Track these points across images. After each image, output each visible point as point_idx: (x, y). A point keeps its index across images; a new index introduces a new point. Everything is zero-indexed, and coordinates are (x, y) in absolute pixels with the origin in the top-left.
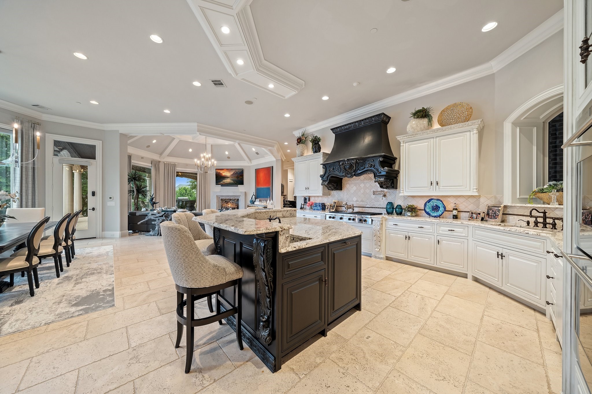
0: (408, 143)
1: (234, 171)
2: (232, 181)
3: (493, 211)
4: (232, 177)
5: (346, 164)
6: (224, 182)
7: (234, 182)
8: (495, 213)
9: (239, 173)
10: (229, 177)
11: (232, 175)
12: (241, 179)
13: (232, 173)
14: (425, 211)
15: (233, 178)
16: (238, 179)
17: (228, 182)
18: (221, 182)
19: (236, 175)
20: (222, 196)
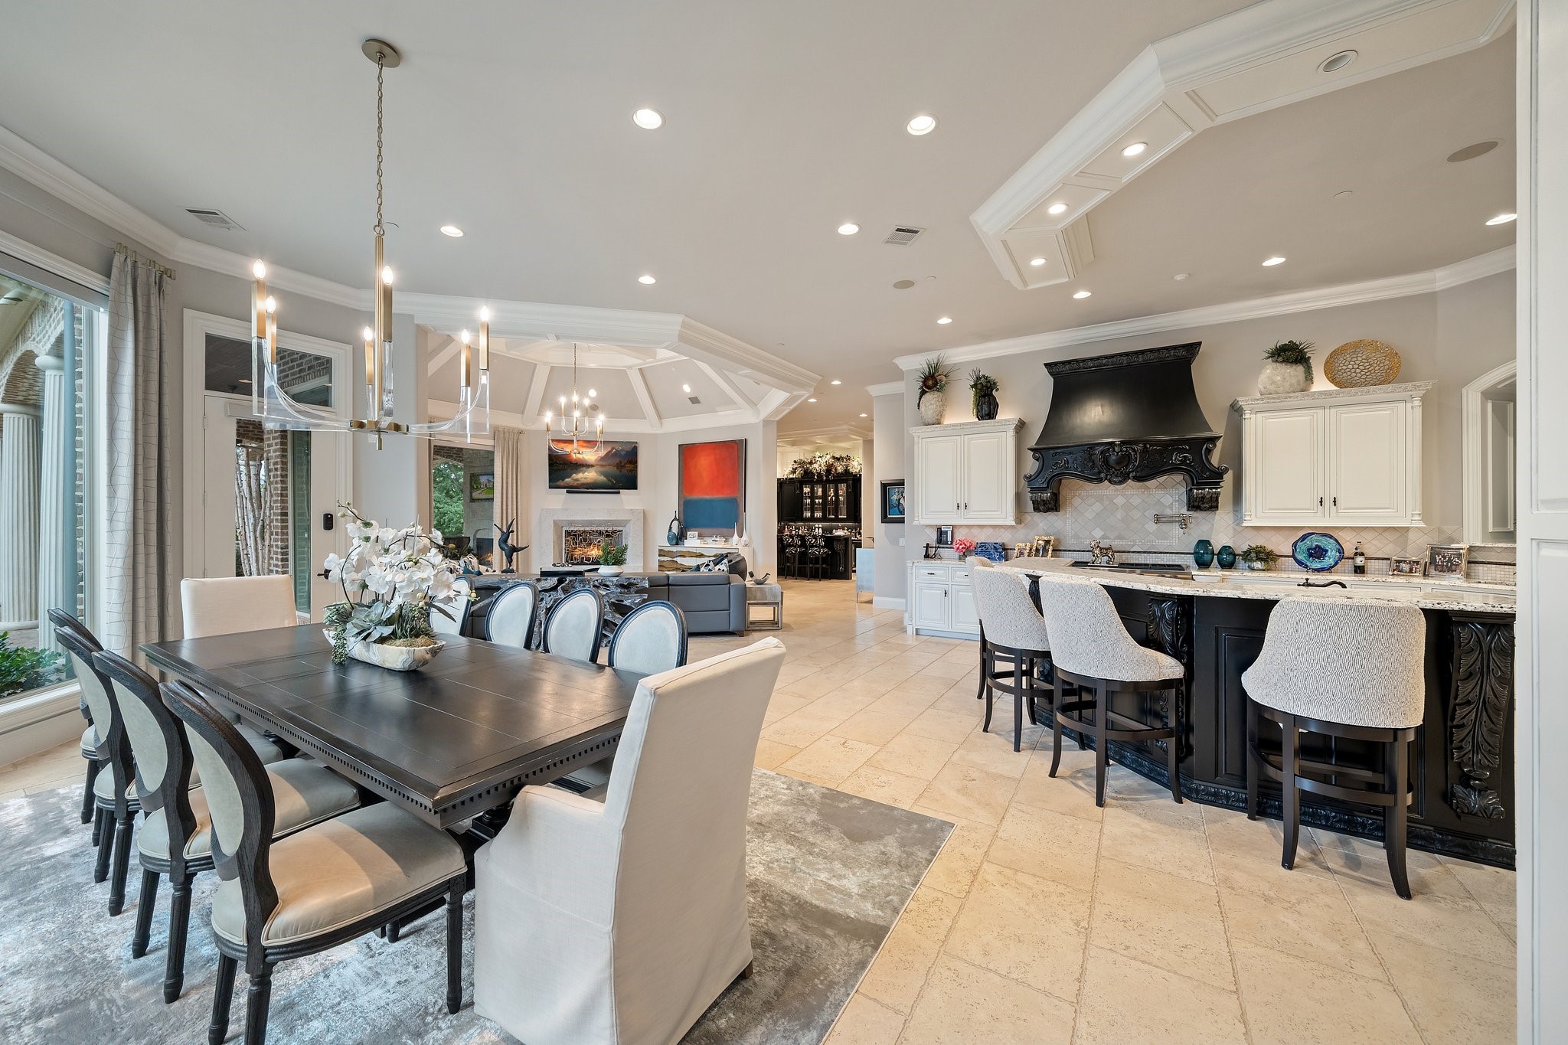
0: (1264, 415)
1: (609, 449)
2: (602, 478)
3: (1444, 557)
4: (602, 466)
5: (1114, 451)
6: (577, 480)
7: (609, 480)
8: (1450, 560)
9: (623, 453)
10: (592, 466)
11: (602, 459)
12: (631, 471)
13: (602, 453)
14: (1296, 560)
15: (606, 469)
16: (621, 471)
17: (589, 481)
18: (567, 480)
19: (617, 460)
20: (571, 523)
